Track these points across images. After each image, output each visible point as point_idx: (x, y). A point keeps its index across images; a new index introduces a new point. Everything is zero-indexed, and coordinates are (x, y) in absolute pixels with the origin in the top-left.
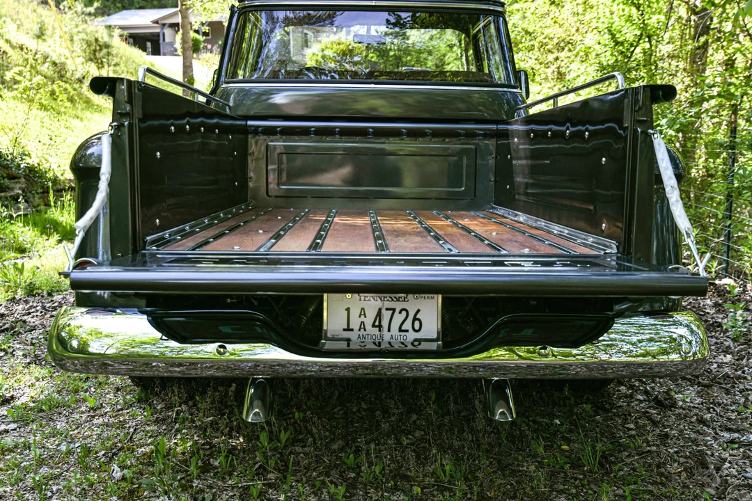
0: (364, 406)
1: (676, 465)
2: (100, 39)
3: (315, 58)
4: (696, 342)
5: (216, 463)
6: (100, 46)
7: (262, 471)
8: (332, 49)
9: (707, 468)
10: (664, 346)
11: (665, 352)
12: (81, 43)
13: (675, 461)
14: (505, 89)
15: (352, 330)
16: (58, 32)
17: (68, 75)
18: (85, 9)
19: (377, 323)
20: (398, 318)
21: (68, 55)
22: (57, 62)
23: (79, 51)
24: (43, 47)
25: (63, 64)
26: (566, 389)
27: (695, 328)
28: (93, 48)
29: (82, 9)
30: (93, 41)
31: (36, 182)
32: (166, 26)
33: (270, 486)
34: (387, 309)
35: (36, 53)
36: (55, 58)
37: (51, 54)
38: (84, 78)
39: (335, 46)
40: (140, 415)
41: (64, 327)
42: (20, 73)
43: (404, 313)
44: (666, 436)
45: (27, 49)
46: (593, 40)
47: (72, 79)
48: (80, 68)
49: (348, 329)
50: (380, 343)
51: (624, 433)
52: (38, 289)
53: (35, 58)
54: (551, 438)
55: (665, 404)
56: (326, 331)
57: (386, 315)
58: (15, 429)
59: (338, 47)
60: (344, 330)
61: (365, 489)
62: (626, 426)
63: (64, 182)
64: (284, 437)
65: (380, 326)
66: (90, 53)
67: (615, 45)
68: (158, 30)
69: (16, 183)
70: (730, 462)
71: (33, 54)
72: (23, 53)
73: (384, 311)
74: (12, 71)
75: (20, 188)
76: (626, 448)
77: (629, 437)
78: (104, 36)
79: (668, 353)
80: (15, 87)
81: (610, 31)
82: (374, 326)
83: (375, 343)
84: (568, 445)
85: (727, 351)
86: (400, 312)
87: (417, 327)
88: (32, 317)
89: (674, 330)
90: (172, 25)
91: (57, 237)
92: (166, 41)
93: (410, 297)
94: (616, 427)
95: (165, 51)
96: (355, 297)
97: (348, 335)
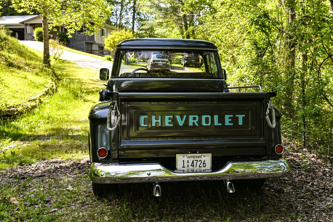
0: (179, 197)
1: (284, 208)
2: (2, 36)
3: (109, 42)
4: (286, 167)
8: (118, 38)
9: (293, 208)
10: (278, 169)
11: (278, 170)
13: (283, 207)
15: (185, 167)
19: (192, 165)
20: (199, 163)
26: (248, 188)
27: (286, 163)
39: (119, 36)
43: (200, 161)
44: (281, 201)
49: (184, 167)
50: (193, 170)
51: (267, 201)
54: (244, 203)
55: (280, 191)
56: (177, 168)
57: (195, 162)
59: (121, 37)
60: (183, 167)
61: (188, 219)
62: (268, 199)
63: (3, 112)
65: (193, 166)
68: (24, 27)
70: (300, 206)
73: (194, 161)
76: (268, 204)
77: (269, 202)
79: (279, 171)
82: (191, 166)
83: (191, 171)
84: (250, 205)
86: (199, 161)
87: (204, 165)
88: (29, 174)
89: (280, 164)
90: (31, 25)
91: (10, 139)
92: (27, 32)
93: (202, 156)
94: (265, 199)
95: (27, 38)
96: (186, 157)
97: (183, 169)
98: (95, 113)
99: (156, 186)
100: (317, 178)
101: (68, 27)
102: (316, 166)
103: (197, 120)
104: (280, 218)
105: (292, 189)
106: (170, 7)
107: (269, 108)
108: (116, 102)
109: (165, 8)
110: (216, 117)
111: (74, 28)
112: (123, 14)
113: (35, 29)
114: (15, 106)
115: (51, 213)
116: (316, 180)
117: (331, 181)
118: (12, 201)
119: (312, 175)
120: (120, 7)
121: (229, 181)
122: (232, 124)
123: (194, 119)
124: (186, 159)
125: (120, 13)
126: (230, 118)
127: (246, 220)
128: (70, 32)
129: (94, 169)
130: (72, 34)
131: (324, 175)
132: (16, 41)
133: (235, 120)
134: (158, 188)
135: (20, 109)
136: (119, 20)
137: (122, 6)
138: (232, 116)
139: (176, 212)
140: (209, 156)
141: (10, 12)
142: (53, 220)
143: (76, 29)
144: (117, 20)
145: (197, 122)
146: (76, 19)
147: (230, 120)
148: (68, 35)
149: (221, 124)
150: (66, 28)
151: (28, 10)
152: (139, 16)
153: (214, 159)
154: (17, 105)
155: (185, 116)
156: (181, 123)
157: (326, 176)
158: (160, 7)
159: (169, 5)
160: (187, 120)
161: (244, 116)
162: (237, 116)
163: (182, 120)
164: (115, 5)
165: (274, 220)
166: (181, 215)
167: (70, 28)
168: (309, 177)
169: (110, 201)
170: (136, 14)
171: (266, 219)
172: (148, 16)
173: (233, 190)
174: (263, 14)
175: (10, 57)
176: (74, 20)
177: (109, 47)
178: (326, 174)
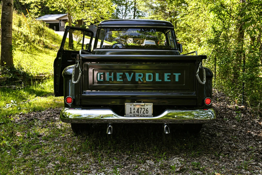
2: (40, 27)
4: (213, 116)
5: (98, 148)
6: (40, 29)
7: (110, 149)
9: (219, 148)
12: (34, 28)
13: (212, 147)
14: (174, 51)
15: (132, 113)
16: (25, 24)
17: (30, 39)
18: (35, 16)
19: (138, 111)
20: (143, 110)
21: (29, 33)
22: (25, 35)
23: (33, 31)
24: (20, 30)
25: (27, 36)
26: (188, 132)
27: (213, 113)
28: (38, 30)
29: (34, 16)
30: (38, 27)
31: (26, 77)
32: (62, 20)
33: (112, 152)
34: (140, 108)
35: (18, 32)
36: (24, 34)
37: (23, 32)
38: (35, 40)
40: (76, 139)
41: (64, 113)
42: (21, 42)
43: (144, 109)
44: (211, 142)
45: (15, 30)
46: (209, 29)
47: (31, 41)
48: (33, 37)
49: (131, 113)
50: (138, 115)
51: (201, 142)
52: (36, 109)
53: (18, 34)
55: (214, 135)
56: (126, 114)
57: (140, 109)
58: (44, 142)
60: (130, 113)
61: (135, 152)
62: (202, 140)
63: (34, 77)
64: (114, 142)
65: (138, 112)
66: (37, 32)
67: (215, 32)
68: (59, 22)
69: (20, 78)
70: (225, 147)
71: (17, 32)
72: (14, 32)
73: (139, 108)
74: (18, 41)
75: (21, 79)
76: (201, 144)
78: (42, 26)
80: (19, 46)
81: (213, 27)
82: (137, 112)
84: (186, 144)
85: (235, 124)
86: (143, 109)
87: (147, 112)
88: (37, 117)
89: (209, 113)
90: (64, 20)
91: (35, 95)
92: (61, 26)
93: (145, 105)
94: (199, 141)
95: (61, 30)
96: (133, 105)
97: (131, 114)
98: (67, 71)
99: (109, 126)
100: (246, 127)
101: (86, 21)
102: (248, 118)
103: (142, 77)
104: (207, 155)
105: (223, 134)
106: (159, 6)
107: (200, 67)
108: (78, 62)
109: (156, 7)
110: (157, 75)
111: (90, 21)
112: (127, 12)
113: (66, 23)
114: (44, 73)
115: (39, 143)
116: (244, 129)
117: (257, 130)
118: (17, 134)
119: (242, 125)
120: (125, 8)
121: (166, 125)
122: (170, 81)
123: (140, 75)
124: (132, 107)
125: (125, 12)
126: (168, 76)
127: (179, 155)
128: (87, 24)
129: (63, 112)
130: (88, 26)
131: (253, 125)
132: (52, 32)
133: (172, 77)
134: (110, 128)
135: (47, 76)
136: (124, 17)
137: (126, 7)
138: (170, 74)
139: (128, 147)
140: (151, 105)
141: (51, 12)
142: (38, 148)
143: (91, 22)
144: (123, 17)
145: (142, 78)
146: (91, 15)
147: (169, 77)
148: (86, 27)
149: (161, 81)
150: (84, 21)
151: (59, 9)
152: (139, 13)
153: (154, 107)
154: (45, 73)
155: (132, 74)
156: (129, 79)
157: (254, 126)
158: (153, 6)
159: (159, 5)
160: (134, 77)
161: (180, 74)
162: (174, 74)
163: (130, 77)
164: (122, 6)
165: (202, 156)
166: (131, 149)
167: (87, 22)
168: (240, 126)
169: (83, 137)
170: (136, 12)
171: (195, 155)
172: (144, 14)
173: (168, 132)
174: (220, 5)
175: (46, 42)
176: (89, 16)
177: (115, 35)
178: (254, 124)
